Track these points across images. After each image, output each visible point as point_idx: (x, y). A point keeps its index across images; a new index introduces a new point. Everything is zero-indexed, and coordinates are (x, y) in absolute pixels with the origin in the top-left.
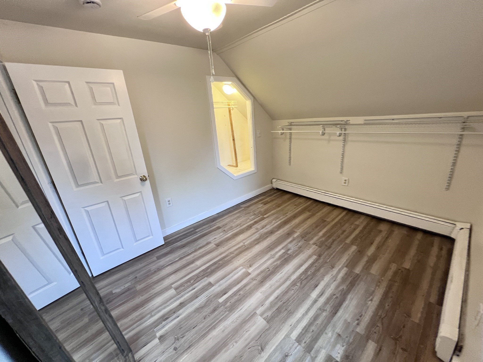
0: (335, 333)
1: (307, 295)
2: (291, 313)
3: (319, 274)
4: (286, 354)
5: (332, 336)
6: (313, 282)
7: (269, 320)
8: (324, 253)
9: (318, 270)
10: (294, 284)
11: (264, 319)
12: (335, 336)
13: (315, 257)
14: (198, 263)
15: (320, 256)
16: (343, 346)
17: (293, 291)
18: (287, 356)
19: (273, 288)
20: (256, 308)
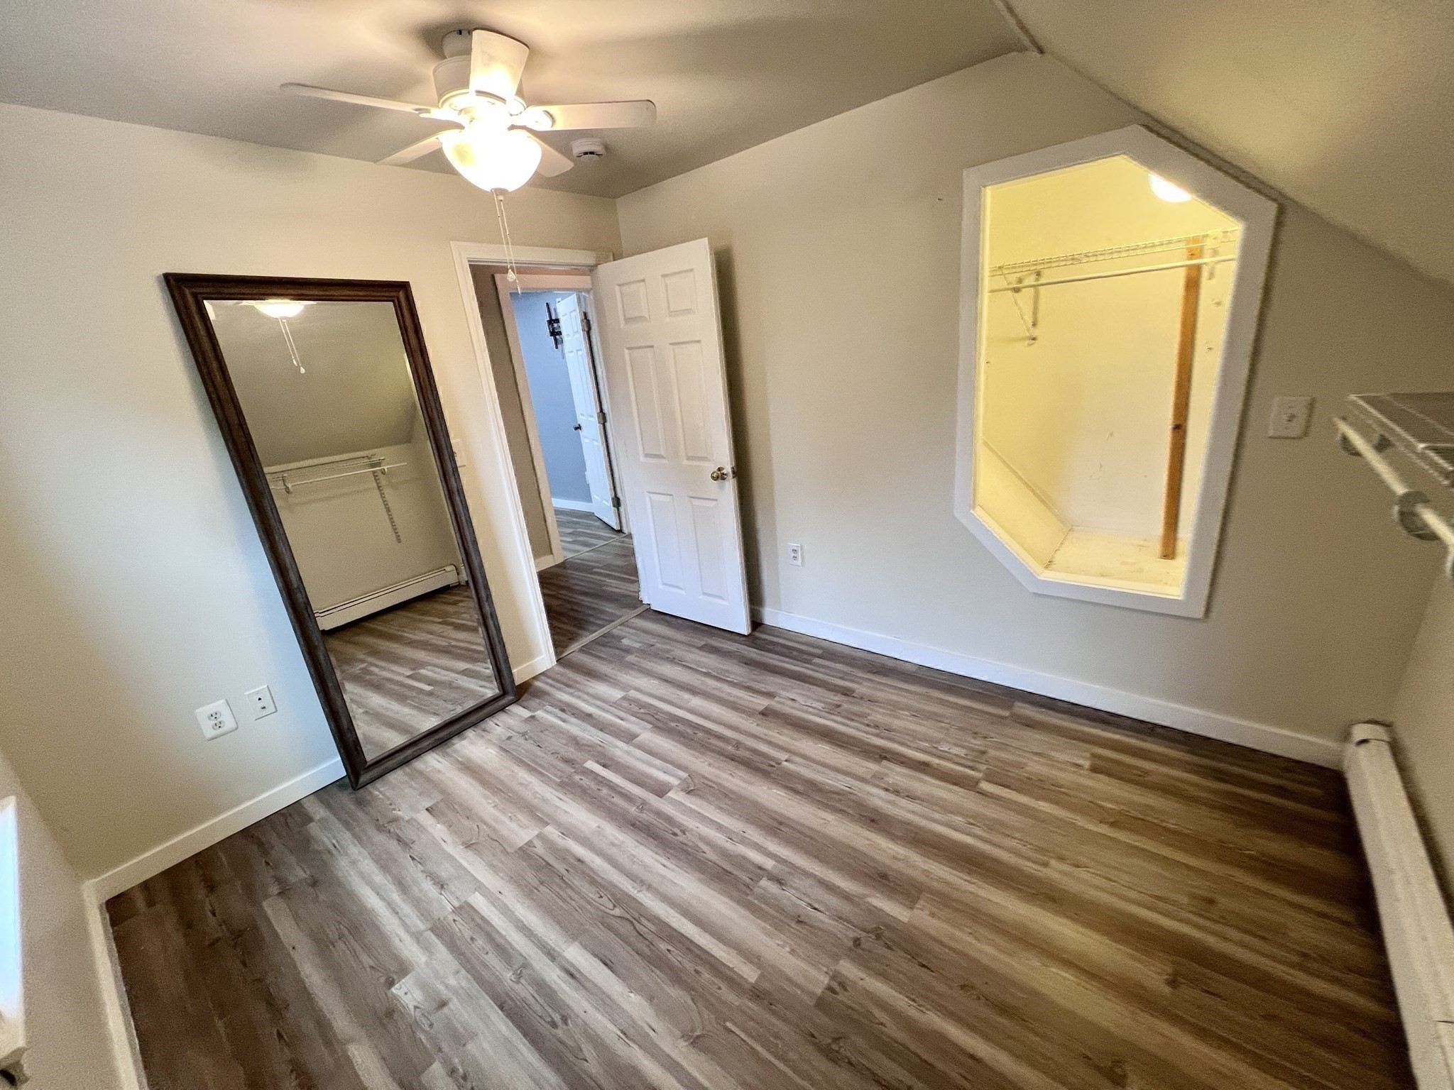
0: (450, 995)
1: (574, 933)
2: (529, 892)
3: (656, 978)
4: (445, 886)
5: (447, 986)
6: (622, 953)
7: (525, 853)
8: (784, 1019)
9: (677, 977)
10: (620, 899)
11: (531, 841)
12: (445, 993)
13: (750, 974)
14: (697, 702)
15: (757, 994)
16: (416, 1007)
17: (595, 897)
18: (442, 887)
19: (612, 851)
20: (558, 825)
